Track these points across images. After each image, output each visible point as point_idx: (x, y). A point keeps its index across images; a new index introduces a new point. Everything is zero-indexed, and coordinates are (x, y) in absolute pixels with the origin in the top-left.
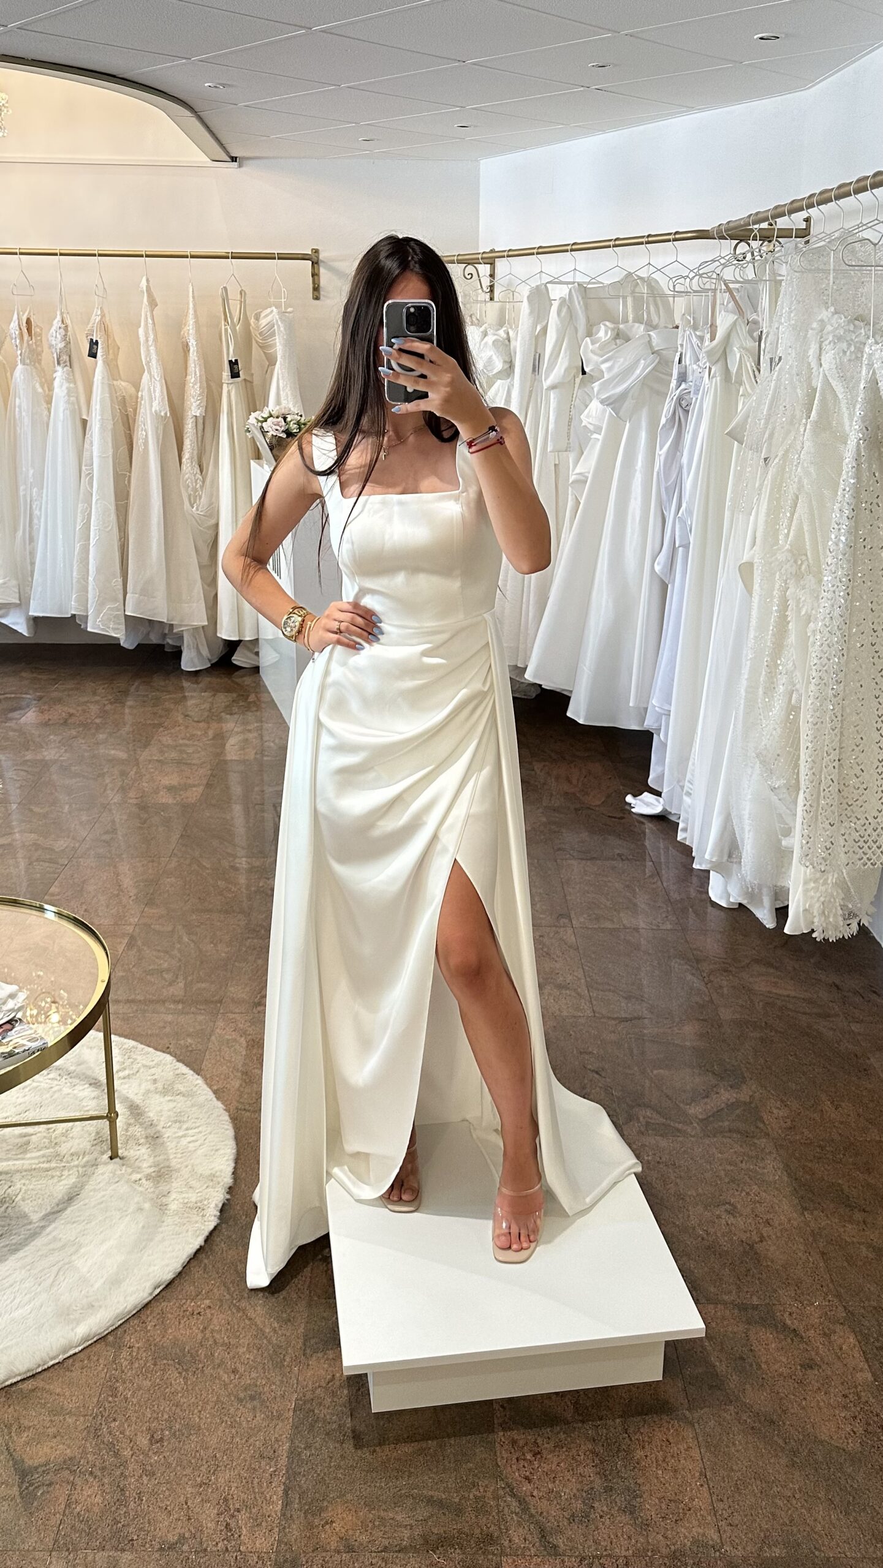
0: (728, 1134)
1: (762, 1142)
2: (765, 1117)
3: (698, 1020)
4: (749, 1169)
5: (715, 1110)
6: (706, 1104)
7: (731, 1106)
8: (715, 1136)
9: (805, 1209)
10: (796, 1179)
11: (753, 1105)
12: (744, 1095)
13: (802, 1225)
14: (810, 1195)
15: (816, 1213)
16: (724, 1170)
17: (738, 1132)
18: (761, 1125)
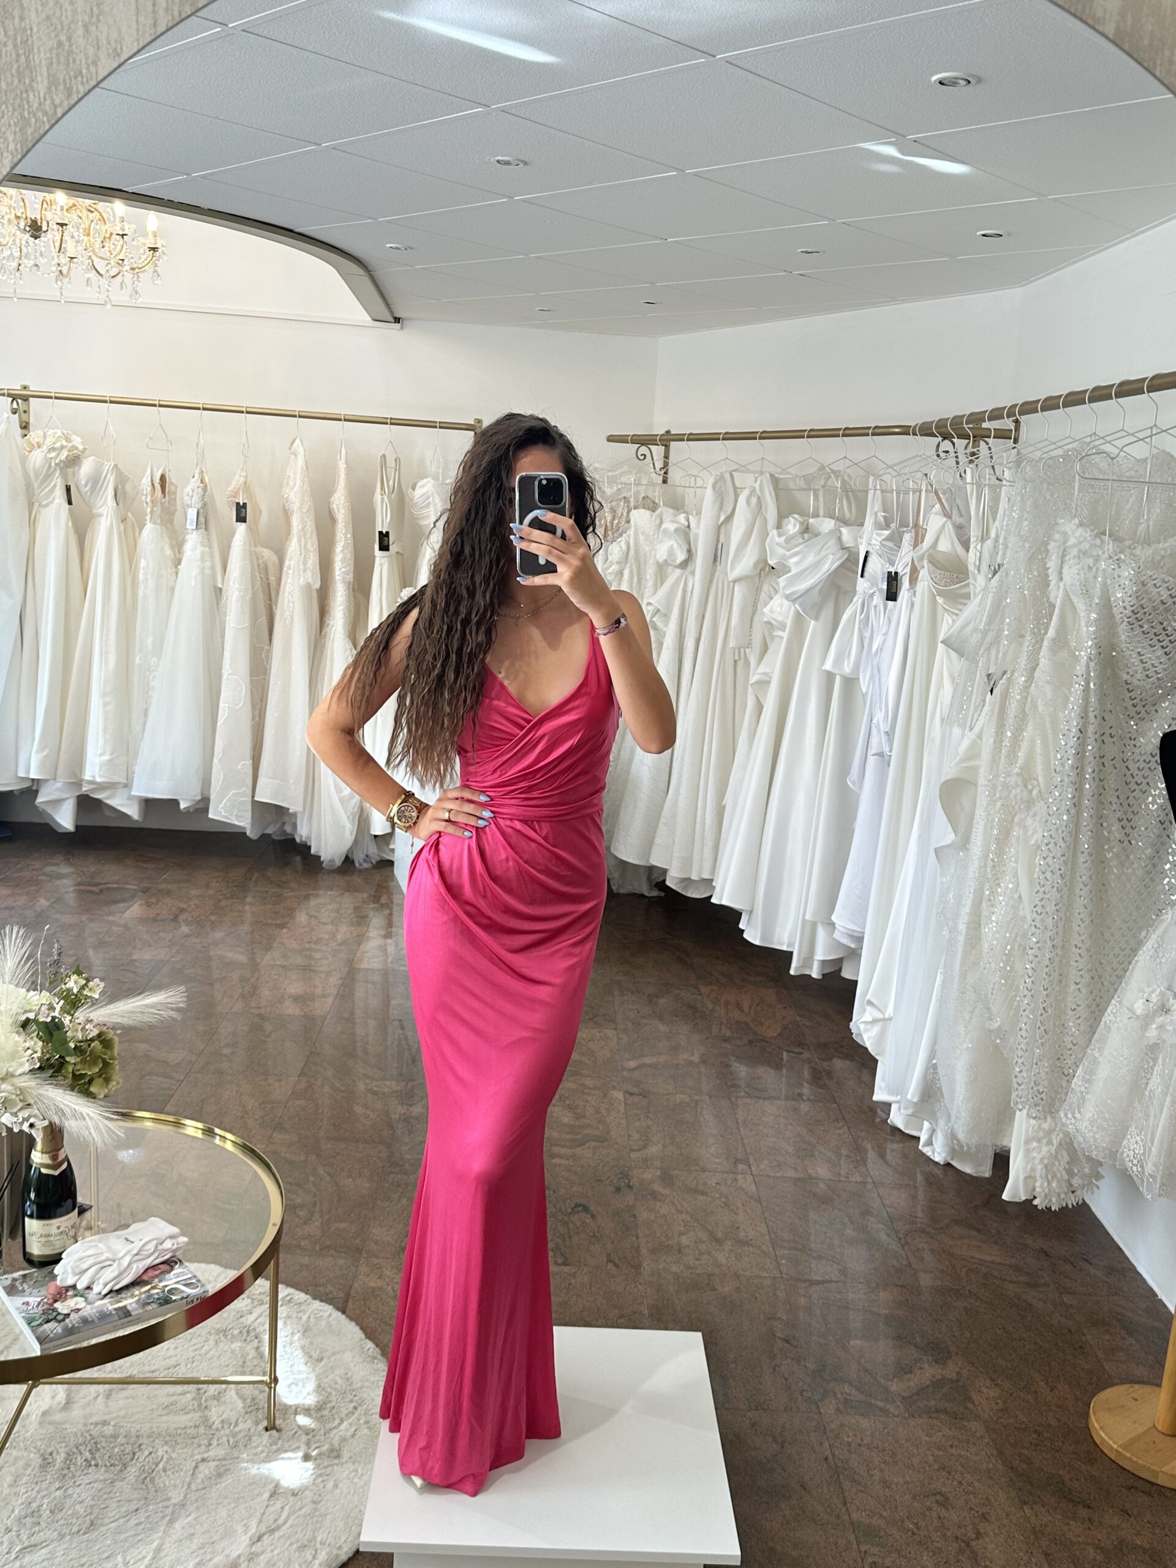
0: (935, 1415)
1: (974, 1425)
2: (974, 1397)
3: (897, 1286)
4: (960, 1456)
5: (920, 1387)
6: (909, 1380)
7: (938, 1384)
8: (920, 1416)
9: (1025, 1503)
10: (1012, 1468)
11: (961, 1383)
12: (950, 1371)
13: (1022, 1520)
14: (1028, 1487)
15: (1036, 1507)
16: (932, 1455)
17: (946, 1412)
18: (970, 1406)
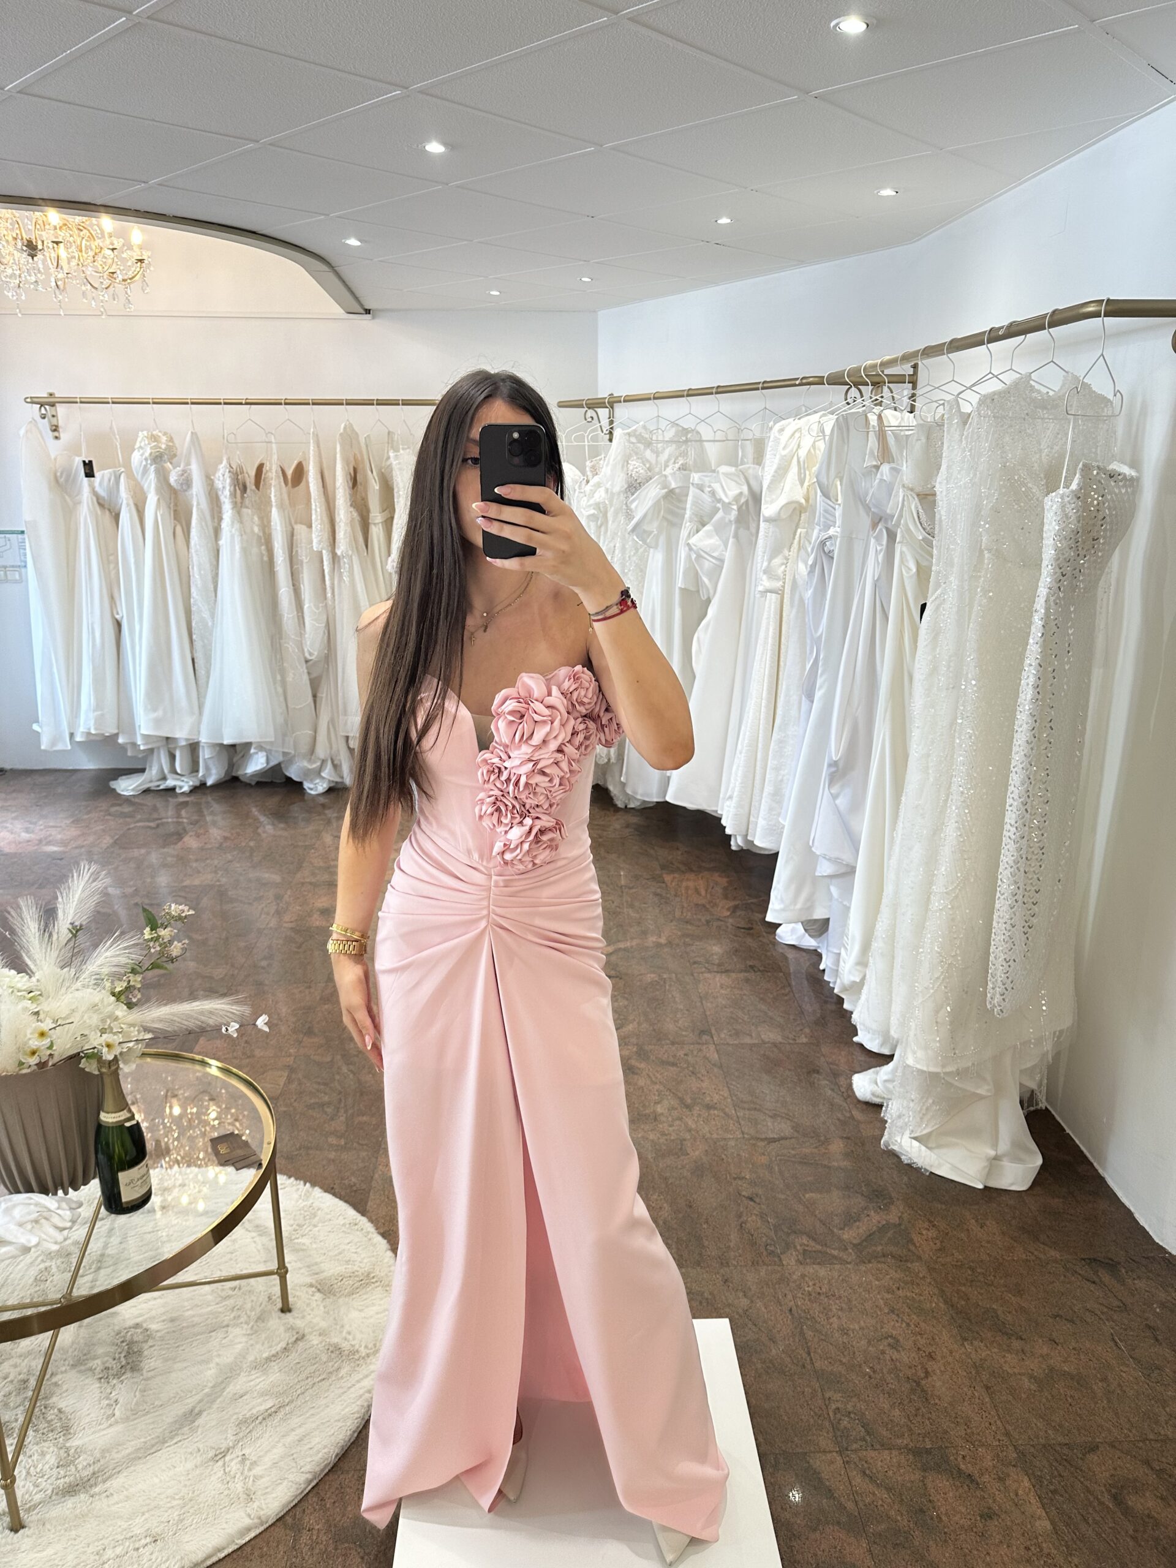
0: (883, 1259)
1: (916, 1266)
2: (915, 1239)
3: (843, 1138)
4: (906, 1297)
5: (868, 1233)
6: (858, 1228)
7: (883, 1229)
8: (870, 1262)
9: (965, 1339)
10: (952, 1306)
11: (903, 1227)
12: (893, 1216)
13: (963, 1357)
14: (968, 1324)
15: (976, 1343)
16: (882, 1299)
17: (892, 1256)
18: (912, 1248)
